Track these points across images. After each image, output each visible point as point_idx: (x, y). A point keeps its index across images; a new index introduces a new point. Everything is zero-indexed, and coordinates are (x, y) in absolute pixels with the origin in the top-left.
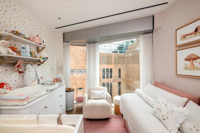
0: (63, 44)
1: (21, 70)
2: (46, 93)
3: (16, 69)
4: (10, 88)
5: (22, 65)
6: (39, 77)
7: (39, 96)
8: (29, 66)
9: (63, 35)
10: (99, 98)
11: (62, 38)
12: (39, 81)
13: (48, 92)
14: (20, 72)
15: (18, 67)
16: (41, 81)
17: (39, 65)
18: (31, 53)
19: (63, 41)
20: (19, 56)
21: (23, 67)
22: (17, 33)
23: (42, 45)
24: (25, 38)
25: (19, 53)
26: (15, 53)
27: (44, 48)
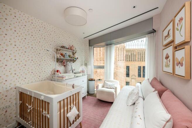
0: (88, 48)
1: (65, 65)
2: (74, 77)
3: (63, 64)
4: (60, 73)
5: (65, 62)
6: (73, 69)
7: (70, 78)
8: (68, 63)
9: (88, 41)
10: (110, 88)
11: (88, 44)
12: (73, 71)
13: (75, 77)
14: (64, 66)
15: (63, 63)
16: (74, 72)
17: (73, 62)
18: (69, 56)
19: (88, 46)
20: (64, 58)
21: (65, 63)
22: (63, 47)
23: (75, 51)
24: (67, 49)
25: (64, 56)
26: (62, 57)
27: (76, 52)
